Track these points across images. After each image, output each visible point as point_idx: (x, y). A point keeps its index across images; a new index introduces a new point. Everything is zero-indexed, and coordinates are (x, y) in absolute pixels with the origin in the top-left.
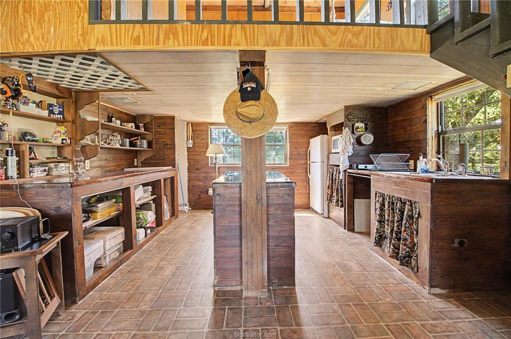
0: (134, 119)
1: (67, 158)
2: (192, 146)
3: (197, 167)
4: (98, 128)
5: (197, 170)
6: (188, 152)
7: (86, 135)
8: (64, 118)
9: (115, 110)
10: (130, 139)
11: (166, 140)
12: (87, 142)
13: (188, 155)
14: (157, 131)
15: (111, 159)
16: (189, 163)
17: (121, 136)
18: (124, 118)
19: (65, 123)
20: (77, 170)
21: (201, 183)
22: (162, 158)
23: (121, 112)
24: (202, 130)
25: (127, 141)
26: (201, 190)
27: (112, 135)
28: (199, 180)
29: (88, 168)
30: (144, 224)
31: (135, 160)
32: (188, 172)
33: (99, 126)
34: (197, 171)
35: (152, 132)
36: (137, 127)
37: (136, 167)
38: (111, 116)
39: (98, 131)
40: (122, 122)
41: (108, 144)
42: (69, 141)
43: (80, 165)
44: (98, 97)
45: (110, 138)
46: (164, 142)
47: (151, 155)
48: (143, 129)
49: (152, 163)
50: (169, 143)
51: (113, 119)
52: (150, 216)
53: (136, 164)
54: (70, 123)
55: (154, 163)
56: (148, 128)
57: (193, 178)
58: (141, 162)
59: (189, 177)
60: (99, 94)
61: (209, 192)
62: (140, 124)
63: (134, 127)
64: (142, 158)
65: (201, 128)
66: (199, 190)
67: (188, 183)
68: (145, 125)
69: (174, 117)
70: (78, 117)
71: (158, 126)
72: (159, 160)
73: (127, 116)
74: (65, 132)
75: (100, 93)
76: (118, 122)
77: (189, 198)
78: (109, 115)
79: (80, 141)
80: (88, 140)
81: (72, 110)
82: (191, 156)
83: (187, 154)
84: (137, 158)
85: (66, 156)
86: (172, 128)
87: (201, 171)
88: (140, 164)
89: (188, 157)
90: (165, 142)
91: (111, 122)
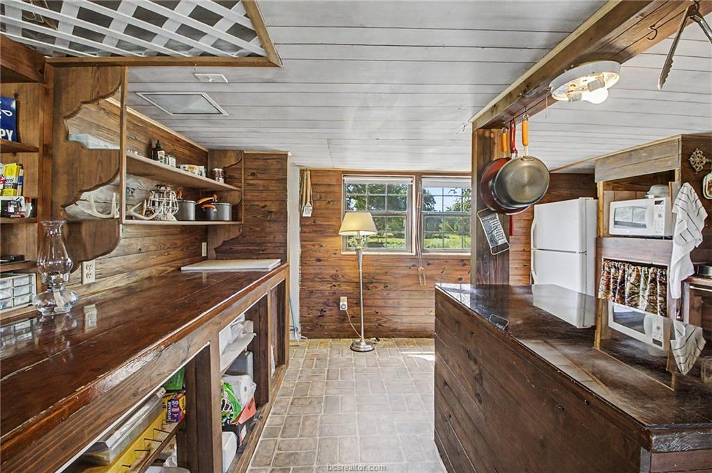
0: (204, 157)
1: (22, 257)
2: (310, 215)
3: (319, 255)
4: (119, 171)
5: (319, 260)
6: (301, 226)
7: (83, 191)
8: (16, 137)
9: (163, 134)
10: (196, 200)
11: (268, 203)
12: (89, 212)
13: (301, 232)
14: (249, 185)
15: (152, 248)
16: (302, 246)
17: (178, 194)
18: (183, 154)
19: (20, 155)
20: (50, 296)
21: (326, 287)
22: (258, 240)
23: (178, 140)
24: (329, 185)
25: (191, 206)
26: (325, 300)
27: (157, 191)
28: (323, 280)
29: (93, 280)
30: (233, 418)
31: (204, 244)
32: (301, 265)
33: (120, 163)
34: (318, 263)
35: (240, 187)
36: (211, 174)
37: (205, 259)
38: (154, 146)
39: (118, 178)
40: (180, 162)
41: (146, 215)
42: (27, 209)
43: (57, 282)
44: (122, 83)
45: (152, 198)
46: (263, 207)
47: (237, 234)
48: (222, 180)
49: (237, 252)
50: (274, 209)
51: (161, 154)
52: (244, 388)
53: (204, 254)
54: (36, 156)
55: (241, 252)
56: (230, 177)
57: (311, 277)
58: (215, 249)
59: (302, 275)
60: (123, 74)
61: (341, 303)
62: (216, 170)
63: (204, 174)
64: (218, 241)
65: (326, 181)
66: (322, 301)
67: (301, 285)
68: (224, 172)
69: (286, 155)
70: (62, 136)
71: (253, 174)
72: (253, 244)
73: (189, 150)
74: (21, 179)
75: (127, 70)
76: (172, 161)
77: (301, 316)
78: (150, 145)
79: (64, 206)
80: (89, 204)
81: (42, 116)
82: (305, 235)
83: (299, 229)
84: (207, 241)
85: (20, 253)
86: (282, 179)
87: (326, 263)
88: (213, 253)
89: (301, 237)
90: (266, 209)
91: (155, 158)
